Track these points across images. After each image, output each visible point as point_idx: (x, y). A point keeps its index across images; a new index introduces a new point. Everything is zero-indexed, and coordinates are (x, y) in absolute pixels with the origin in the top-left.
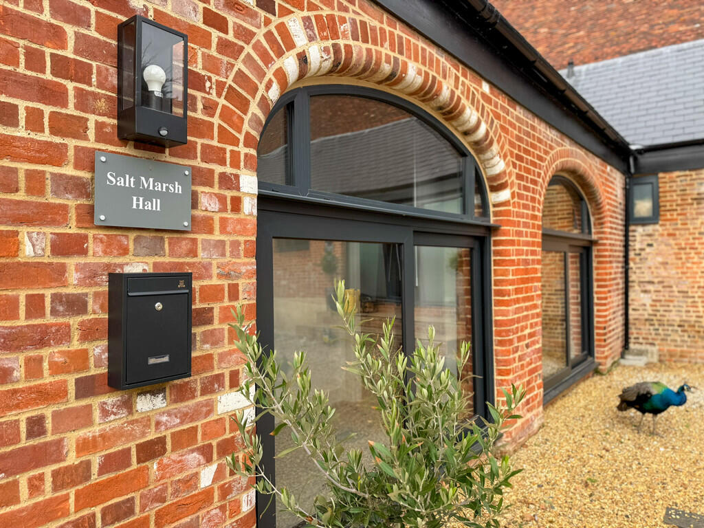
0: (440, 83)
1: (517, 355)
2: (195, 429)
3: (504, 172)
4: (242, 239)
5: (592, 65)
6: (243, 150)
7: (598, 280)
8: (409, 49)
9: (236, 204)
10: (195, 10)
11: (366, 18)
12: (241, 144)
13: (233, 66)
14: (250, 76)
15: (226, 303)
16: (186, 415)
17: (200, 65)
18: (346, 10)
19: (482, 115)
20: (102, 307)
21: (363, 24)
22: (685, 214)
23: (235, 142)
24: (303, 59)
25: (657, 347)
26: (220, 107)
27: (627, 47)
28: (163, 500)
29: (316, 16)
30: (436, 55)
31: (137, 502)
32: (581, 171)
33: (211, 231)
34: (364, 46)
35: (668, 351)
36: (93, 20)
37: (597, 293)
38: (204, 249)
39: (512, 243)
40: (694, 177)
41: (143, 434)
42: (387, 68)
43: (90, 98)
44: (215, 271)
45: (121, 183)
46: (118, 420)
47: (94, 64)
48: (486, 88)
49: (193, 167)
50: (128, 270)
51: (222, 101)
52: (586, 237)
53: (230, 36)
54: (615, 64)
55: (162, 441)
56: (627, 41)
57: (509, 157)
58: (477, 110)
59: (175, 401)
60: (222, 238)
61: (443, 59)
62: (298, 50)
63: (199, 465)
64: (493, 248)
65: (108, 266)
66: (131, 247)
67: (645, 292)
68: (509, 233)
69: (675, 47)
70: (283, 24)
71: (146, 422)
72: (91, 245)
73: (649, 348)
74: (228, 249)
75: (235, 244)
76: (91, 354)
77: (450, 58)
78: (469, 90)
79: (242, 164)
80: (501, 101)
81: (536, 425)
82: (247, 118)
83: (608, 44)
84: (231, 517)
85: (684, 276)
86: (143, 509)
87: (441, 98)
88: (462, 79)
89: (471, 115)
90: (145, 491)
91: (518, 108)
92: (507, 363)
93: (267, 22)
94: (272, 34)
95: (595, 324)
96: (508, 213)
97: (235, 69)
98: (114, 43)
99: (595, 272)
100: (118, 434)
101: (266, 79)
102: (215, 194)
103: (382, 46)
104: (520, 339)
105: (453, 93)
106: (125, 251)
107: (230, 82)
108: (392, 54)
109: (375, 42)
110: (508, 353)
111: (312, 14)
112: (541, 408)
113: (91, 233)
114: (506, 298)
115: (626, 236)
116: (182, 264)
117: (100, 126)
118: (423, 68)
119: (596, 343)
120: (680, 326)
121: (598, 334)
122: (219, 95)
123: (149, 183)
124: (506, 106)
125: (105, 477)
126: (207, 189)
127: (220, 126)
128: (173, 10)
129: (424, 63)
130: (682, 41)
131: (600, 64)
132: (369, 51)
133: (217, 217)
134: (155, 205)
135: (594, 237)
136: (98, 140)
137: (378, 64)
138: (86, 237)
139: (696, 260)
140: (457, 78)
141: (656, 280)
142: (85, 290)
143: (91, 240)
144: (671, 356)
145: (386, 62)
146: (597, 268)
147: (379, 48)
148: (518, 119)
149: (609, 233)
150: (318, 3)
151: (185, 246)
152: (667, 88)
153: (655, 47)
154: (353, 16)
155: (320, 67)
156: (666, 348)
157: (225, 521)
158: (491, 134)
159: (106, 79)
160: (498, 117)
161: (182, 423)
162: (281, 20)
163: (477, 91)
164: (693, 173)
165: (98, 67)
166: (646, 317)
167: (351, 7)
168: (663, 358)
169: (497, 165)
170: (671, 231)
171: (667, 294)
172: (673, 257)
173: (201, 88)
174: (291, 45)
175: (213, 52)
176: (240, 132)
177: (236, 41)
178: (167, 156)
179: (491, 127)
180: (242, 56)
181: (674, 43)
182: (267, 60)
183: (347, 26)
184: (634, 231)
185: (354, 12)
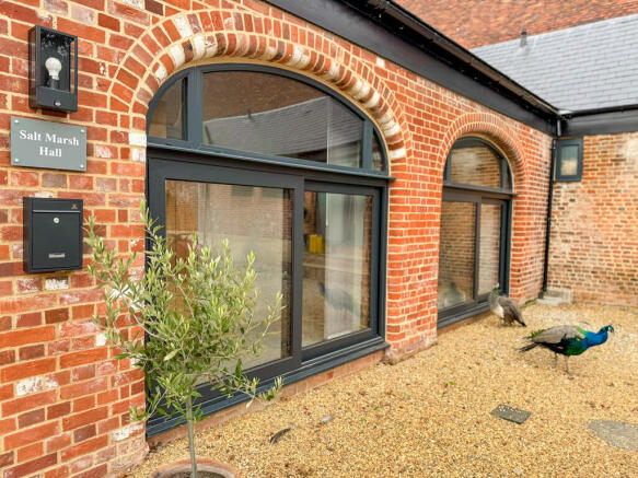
0: (328, 61)
1: (407, 284)
2: (92, 307)
3: (400, 134)
4: (130, 178)
5: (544, 35)
6: (131, 115)
7: (515, 229)
8: (295, 34)
9: (126, 153)
10: (91, 16)
11: (250, 12)
12: (130, 110)
13: (124, 54)
14: (139, 61)
15: (117, 223)
16: (84, 296)
17: (95, 55)
18: (231, 6)
19: (376, 86)
20: (18, 219)
21: (248, 17)
22: (604, 174)
23: (126, 109)
24: (188, 47)
25: (572, 290)
26: (112, 84)
27: (578, 17)
28: (67, 350)
29: (201, 14)
30: (323, 38)
31: (46, 348)
32: (496, 133)
33: (104, 172)
34: (248, 34)
35: (583, 294)
36: (10, 28)
37: (514, 240)
38: (98, 185)
39: (407, 193)
40: (615, 140)
41: (51, 305)
42: (272, 51)
43: (8, 81)
44: (107, 200)
45: (30, 137)
46: (32, 293)
47: (11, 58)
48: (381, 63)
49: (89, 127)
50: (38, 195)
51: (114, 80)
52: (505, 191)
53: (122, 33)
54: (564, 34)
55: (65, 311)
56: (578, 13)
57: (405, 121)
58: (370, 82)
59: (76, 286)
60: (114, 177)
61: (332, 41)
62: (183, 40)
63: (95, 331)
64: (390, 197)
65: (23, 192)
66: (40, 180)
67: (566, 241)
68: (403, 184)
69: (620, 19)
70: (170, 21)
71: (53, 297)
72: (9, 178)
73: (565, 290)
74: (118, 185)
75: (124, 183)
76: (11, 248)
77: (340, 40)
78: (360, 65)
79: (131, 125)
80: (399, 73)
81: (428, 342)
82: (135, 92)
83: (561, 15)
84: (121, 369)
85: (600, 229)
86: (51, 353)
87: (331, 73)
88: (352, 56)
89: (362, 86)
90: (52, 342)
91: (418, 79)
92: (397, 289)
93: (155, 21)
94: (160, 29)
95: (511, 267)
96: (403, 168)
97: (126, 56)
98: (26, 43)
99: (513, 222)
100: (32, 303)
101: (154, 63)
102: (108, 146)
103: (266, 33)
104: (411, 271)
105: (342, 69)
106: (35, 183)
107: (121, 66)
108: (277, 39)
109: (259, 30)
110: (398, 281)
111: (196, 12)
112: (435, 329)
113: (10, 170)
114: (398, 237)
115: (550, 192)
116: (81, 194)
117: (15, 100)
118: (310, 49)
119: (510, 283)
120: (593, 272)
121: (513, 276)
122: (111, 76)
123: (52, 138)
124: (405, 78)
125: (22, 329)
126: (101, 143)
127: (112, 98)
128: (73, 17)
129: (311, 45)
130: (628, 13)
131: (551, 34)
132: (253, 38)
133: (109, 163)
134: (58, 153)
135: (514, 191)
136: (14, 109)
137: (263, 47)
138: (6, 173)
139: (611, 214)
140: (347, 56)
141: (575, 232)
142: (6, 207)
143: (9, 175)
144: (584, 298)
145: (271, 45)
146: (515, 219)
147: (263, 35)
148: (418, 88)
149: (530, 189)
150: (202, 3)
151: (83, 182)
152: (605, 58)
153: (602, 19)
154: (238, 11)
155: (206, 53)
156: (580, 291)
157: (116, 371)
158: (386, 102)
159: (20, 67)
160: (394, 87)
161: (81, 301)
162: (168, 18)
163: (371, 66)
164: (614, 137)
165: (14, 60)
166: (565, 263)
167: (236, 4)
168: (577, 300)
169: (392, 127)
170: (592, 189)
171: (584, 244)
172: (592, 211)
173: (97, 71)
174: (176, 36)
175: (107, 45)
176: (129, 102)
177: (127, 36)
178: (68, 119)
179: (386, 96)
180: (132, 47)
181: (620, 15)
182: (154, 48)
183: (232, 20)
184: (559, 187)
185: (239, 8)
